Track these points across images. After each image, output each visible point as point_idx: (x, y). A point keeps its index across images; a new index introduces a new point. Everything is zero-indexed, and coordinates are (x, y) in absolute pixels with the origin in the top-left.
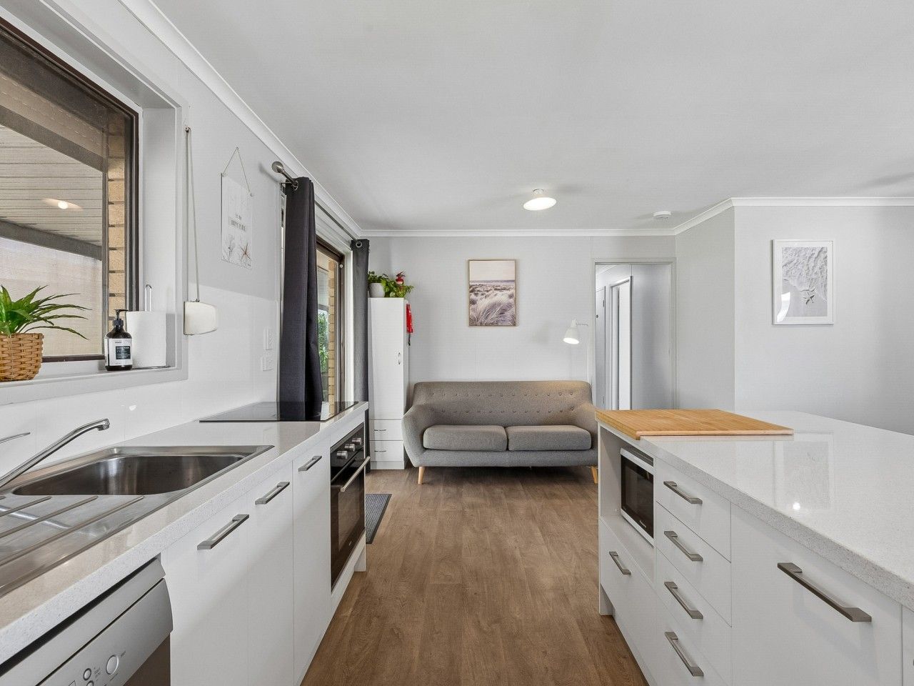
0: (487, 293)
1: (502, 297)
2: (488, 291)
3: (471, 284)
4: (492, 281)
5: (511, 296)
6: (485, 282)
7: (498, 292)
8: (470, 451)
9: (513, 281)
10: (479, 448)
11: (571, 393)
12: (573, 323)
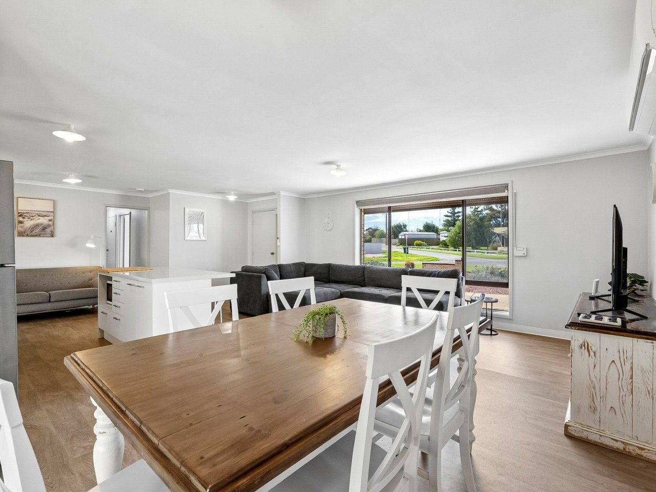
0: (32, 218)
1: (44, 221)
2: (33, 217)
3: (19, 211)
4: (37, 211)
5: (50, 220)
6: (30, 211)
7: (40, 217)
8: (23, 304)
9: (52, 212)
10: (29, 302)
11: (91, 272)
12: (92, 237)
